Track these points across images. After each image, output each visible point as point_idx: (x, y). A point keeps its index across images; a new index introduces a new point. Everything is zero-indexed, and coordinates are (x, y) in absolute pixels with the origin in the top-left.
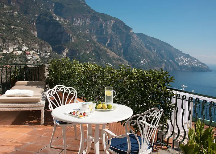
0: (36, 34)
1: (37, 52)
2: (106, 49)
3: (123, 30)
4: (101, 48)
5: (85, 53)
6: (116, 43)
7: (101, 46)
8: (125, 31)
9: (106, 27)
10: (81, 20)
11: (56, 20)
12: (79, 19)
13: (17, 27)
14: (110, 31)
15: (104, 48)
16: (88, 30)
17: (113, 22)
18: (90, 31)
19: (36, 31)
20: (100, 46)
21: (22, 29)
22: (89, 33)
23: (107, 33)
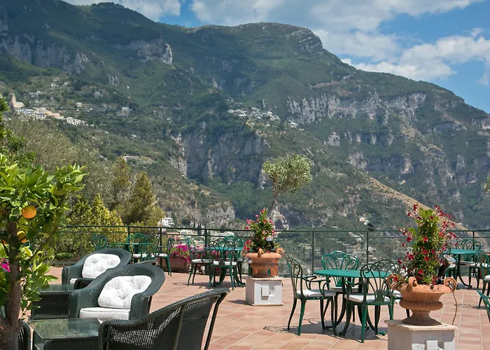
0: (183, 167)
1: (199, 229)
2: (403, 198)
3: (458, 123)
4: (386, 197)
5: (335, 218)
6: (436, 172)
7: (386, 188)
8: (465, 128)
9: (397, 119)
10: (310, 105)
11: (237, 118)
12: (305, 103)
13: (136, 158)
14: (410, 132)
15: (397, 195)
16: (334, 136)
17: (419, 99)
18: (342, 137)
19: (184, 158)
20: (381, 191)
21: (150, 161)
22: (338, 143)
23: (400, 138)
